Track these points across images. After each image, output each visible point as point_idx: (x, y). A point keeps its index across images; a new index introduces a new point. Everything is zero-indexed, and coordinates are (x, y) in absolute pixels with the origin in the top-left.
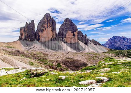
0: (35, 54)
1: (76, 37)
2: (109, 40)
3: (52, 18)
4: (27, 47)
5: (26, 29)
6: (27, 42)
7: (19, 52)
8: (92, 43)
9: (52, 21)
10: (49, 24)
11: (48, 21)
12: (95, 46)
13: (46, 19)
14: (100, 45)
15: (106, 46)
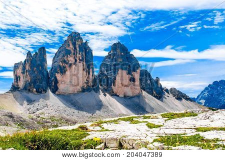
0: (47, 122)
1: (137, 83)
2: (206, 89)
3: (84, 41)
4: (29, 106)
5: (27, 67)
6: (30, 95)
7: (11, 116)
8: (171, 95)
9: (86, 49)
10: (79, 56)
11: (75, 48)
12: (177, 102)
13: (71, 44)
14: (188, 99)
15: (201, 101)
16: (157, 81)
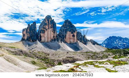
1: (76, 37)
2: (106, 40)
3: (52, 19)
4: (29, 47)
5: (28, 30)
7: (21, 51)
8: (90, 43)
9: (53, 23)
10: (50, 25)
12: (93, 46)
13: (47, 21)
14: (98, 44)
15: (103, 45)
16: (84, 37)
